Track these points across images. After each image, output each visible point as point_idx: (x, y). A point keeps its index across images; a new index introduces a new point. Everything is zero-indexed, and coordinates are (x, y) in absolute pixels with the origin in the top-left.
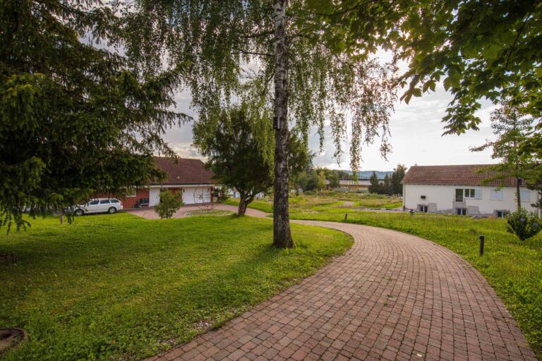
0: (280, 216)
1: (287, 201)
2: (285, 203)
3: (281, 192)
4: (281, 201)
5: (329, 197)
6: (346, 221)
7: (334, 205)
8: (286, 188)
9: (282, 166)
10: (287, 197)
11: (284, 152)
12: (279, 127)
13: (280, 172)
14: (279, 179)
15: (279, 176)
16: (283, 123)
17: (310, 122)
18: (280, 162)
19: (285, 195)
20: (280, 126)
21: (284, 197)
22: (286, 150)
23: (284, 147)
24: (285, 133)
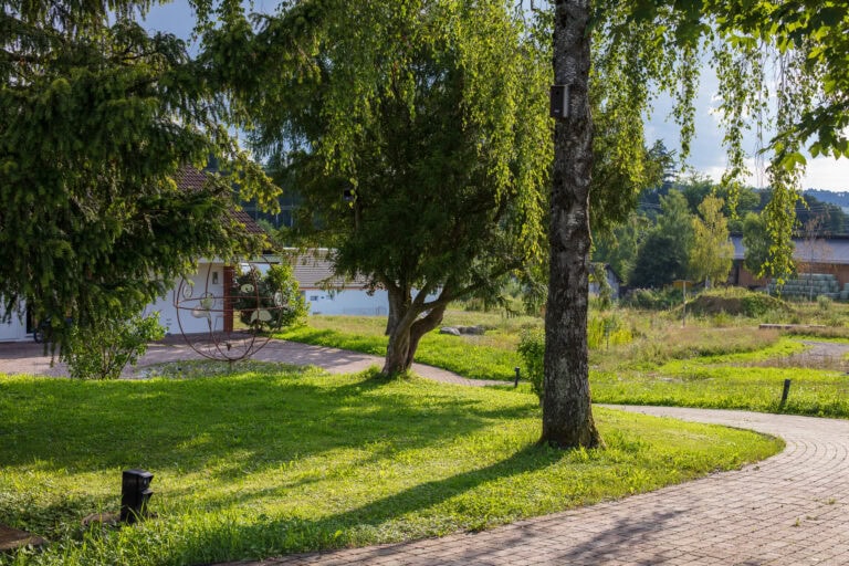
0: (563, 360)
1: (584, 317)
2: (577, 325)
3: (569, 294)
4: (566, 318)
5: (739, 319)
6: (783, 408)
7: (758, 356)
8: (581, 283)
9: (572, 221)
10: (585, 308)
11: (578, 180)
12: (565, 114)
13: (566, 237)
14: (563, 255)
15: (563, 249)
16: (577, 101)
17: (652, 85)
18: (568, 210)
19: (580, 302)
20: (570, 108)
21: (575, 308)
22: (584, 176)
23: (578, 167)
24: (583, 128)
